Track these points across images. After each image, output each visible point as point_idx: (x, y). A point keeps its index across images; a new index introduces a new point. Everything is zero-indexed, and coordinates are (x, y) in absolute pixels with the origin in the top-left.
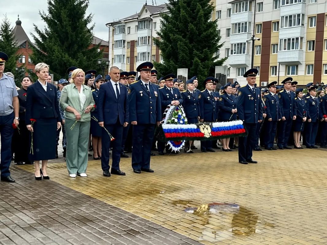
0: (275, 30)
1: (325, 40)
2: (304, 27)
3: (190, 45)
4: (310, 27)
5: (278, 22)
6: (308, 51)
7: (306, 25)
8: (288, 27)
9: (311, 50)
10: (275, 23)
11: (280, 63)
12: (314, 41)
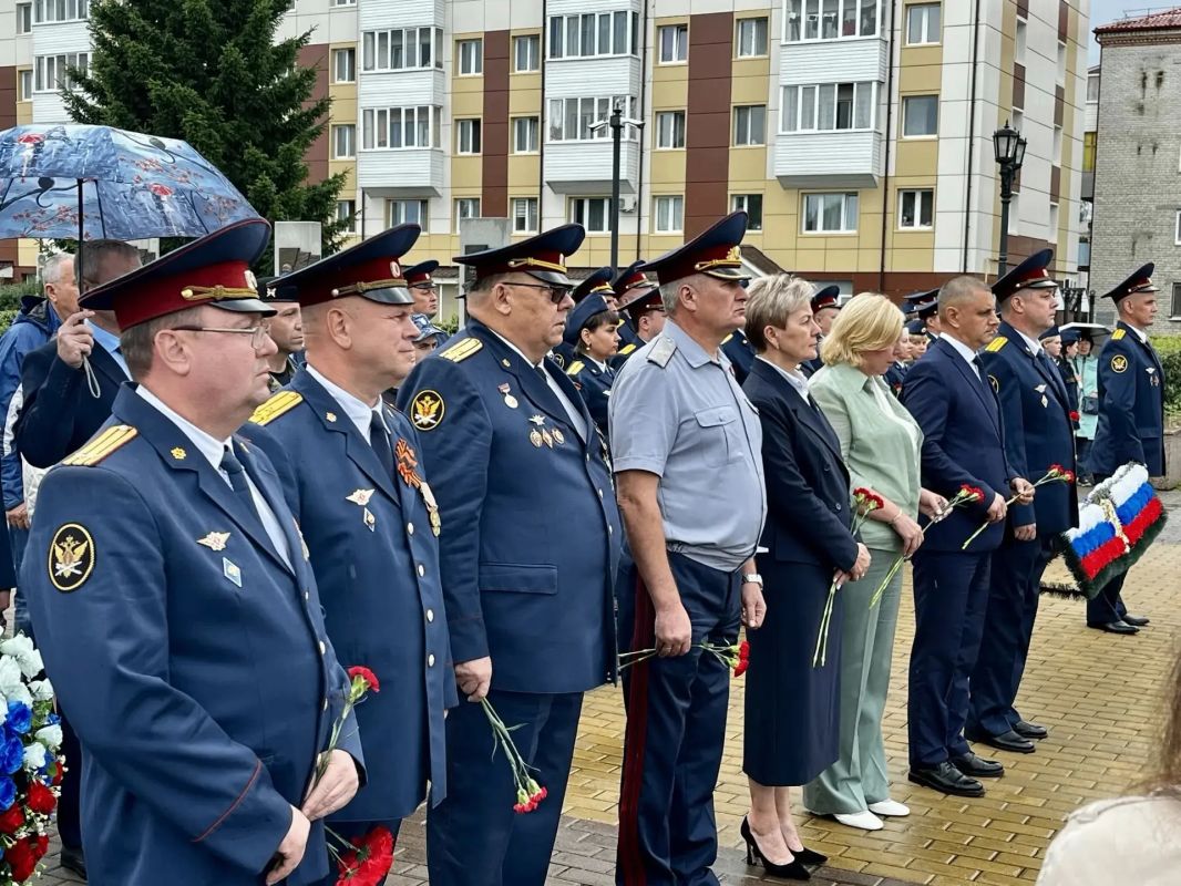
0: (341, 76)
1: (513, 119)
2: (443, 72)
3: (227, 126)
4: (461, 75)
5: (352, 52)
6: (460, 153)
7: (448, 67)
8: (389, 70)
9: (468, 150)
10: (339, 52)
11: (365, 191)
12: (476, 123)
